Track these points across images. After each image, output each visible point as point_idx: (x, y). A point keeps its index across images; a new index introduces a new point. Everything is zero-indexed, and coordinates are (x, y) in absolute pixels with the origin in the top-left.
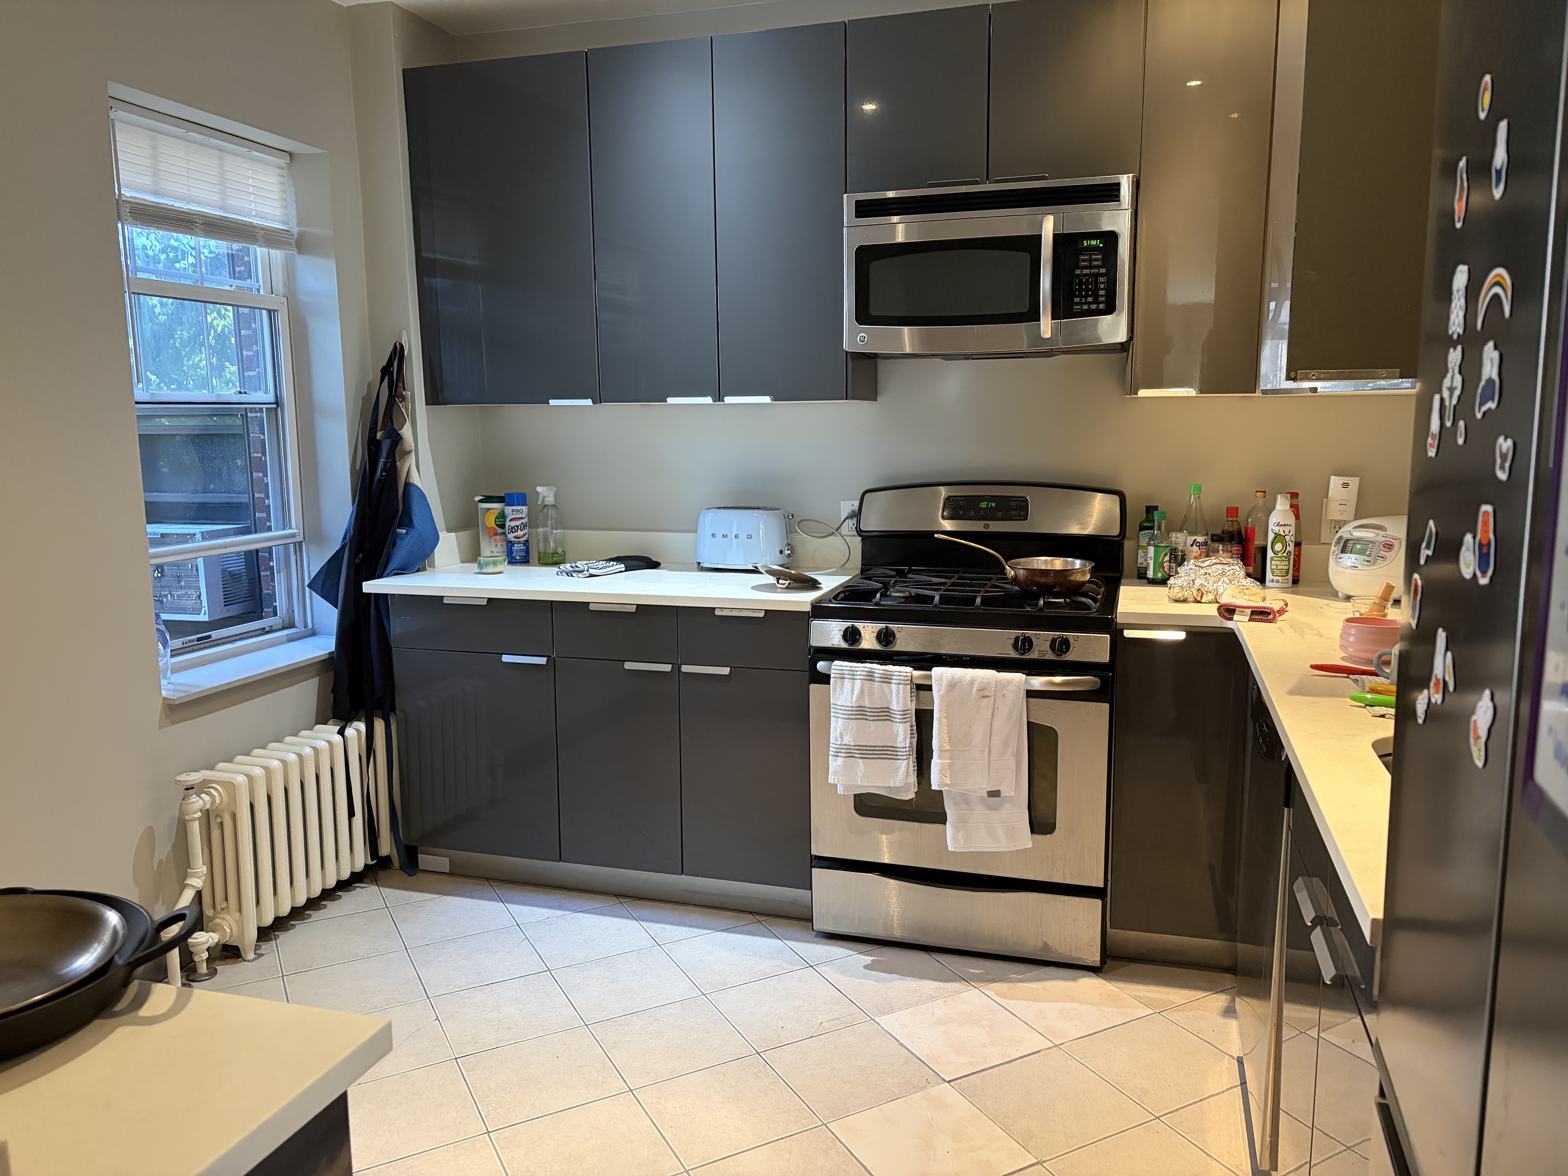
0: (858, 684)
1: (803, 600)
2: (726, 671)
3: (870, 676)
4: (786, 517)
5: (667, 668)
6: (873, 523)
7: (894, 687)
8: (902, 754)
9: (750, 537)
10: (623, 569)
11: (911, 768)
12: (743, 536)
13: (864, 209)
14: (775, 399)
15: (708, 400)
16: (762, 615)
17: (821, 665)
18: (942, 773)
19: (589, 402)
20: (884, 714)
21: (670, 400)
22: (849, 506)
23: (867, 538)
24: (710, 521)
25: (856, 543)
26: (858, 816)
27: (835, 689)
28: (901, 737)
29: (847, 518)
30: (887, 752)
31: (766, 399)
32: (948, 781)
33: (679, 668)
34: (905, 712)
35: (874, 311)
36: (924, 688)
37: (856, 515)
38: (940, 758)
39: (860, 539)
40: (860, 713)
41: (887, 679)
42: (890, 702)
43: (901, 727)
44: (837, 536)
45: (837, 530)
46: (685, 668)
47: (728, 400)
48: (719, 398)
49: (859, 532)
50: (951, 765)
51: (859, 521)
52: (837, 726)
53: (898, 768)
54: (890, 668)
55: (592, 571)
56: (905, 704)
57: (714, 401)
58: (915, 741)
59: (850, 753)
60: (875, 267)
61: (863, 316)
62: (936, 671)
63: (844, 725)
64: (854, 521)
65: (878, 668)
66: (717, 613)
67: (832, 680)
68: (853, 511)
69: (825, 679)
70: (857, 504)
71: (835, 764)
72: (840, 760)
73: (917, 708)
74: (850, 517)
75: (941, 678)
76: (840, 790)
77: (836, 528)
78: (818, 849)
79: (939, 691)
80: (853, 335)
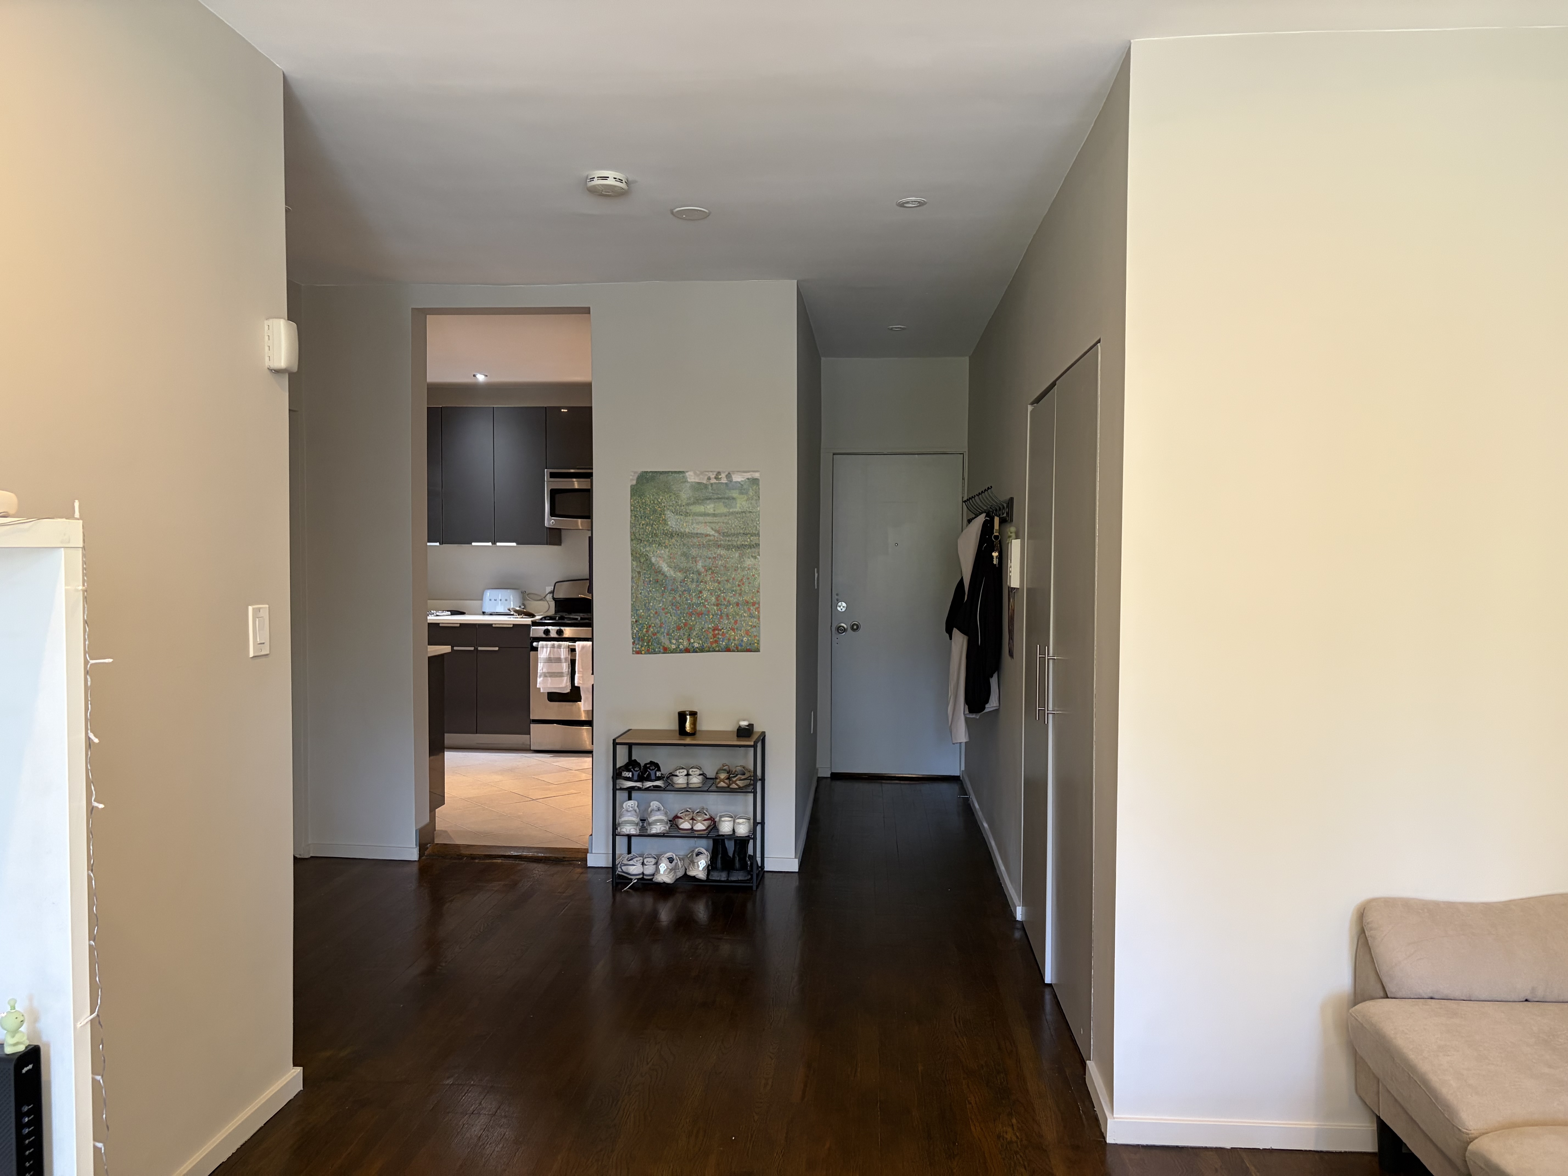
0: (549, 649)
1: (528, 621)
2: (497, 649)
3: (553, 646)
4: (522, 592)
5: (472, 649)
6: (560, 595)
7: (562, 649)
8: (565, 674)
9: (506, 600)
10: (450, 614)
11: (568, 680)
12: (503, 600)
13: (552, 475)
14: (518, 544)
15: (490, 544)
16: (512, 626)
17: (535, 644)
18: (579, 679)
19: (438, 544)
20: (559, 660)
21: (474, 544)
22: (550, 589)
23: (558, 602)
24: (488, 594)
25: (553, 604)
26: (549, 702)
27: (540, 653)
28: (565, 668)
29: (549, 593)
30: (560, 675)
31: (514, 544)
32: (581, 682)
33: (477, 648)
34: (566, 659)
35: (557, 512)
36: (573, 650)
37: (552, 592)
38: (578, 673)
39: (554, 602)
40: (549, 660)
41: (559, 647)
42: (561, 655)
43: (565, 664)
44: (544, 601)
45: (544, 598)
46: (480, 648)
47: (498, 544)
48: (494, 543)
49: (554, 599)
50: (582, 677)
51: (553, 595)
52: (540, 666)
53: (564, 680)
54: (561, 643)
55: (438, 614)
56: (566, 655)
57: (492, 544)
58: (570, 670)
59: (545, 675)
60: (557, 496)
61: (553, 514)
62: (578, 643)
63: (543, 665)
64: (551, 595)
65: (556, 643)
66: (494, 626)
67: (539, 649)
68: (551, 591)
69: (536, 649)
70: (553, 588)
71: (539, 680)
72: (542, 678)
73: (572, 658)
74: (550, 593)
75: (579, 645)
76: (542, 691)
77: (544, 596)
78: (533, 717)
79: (578, 650)
80: (549, 520)
